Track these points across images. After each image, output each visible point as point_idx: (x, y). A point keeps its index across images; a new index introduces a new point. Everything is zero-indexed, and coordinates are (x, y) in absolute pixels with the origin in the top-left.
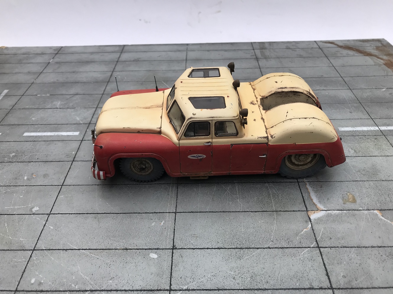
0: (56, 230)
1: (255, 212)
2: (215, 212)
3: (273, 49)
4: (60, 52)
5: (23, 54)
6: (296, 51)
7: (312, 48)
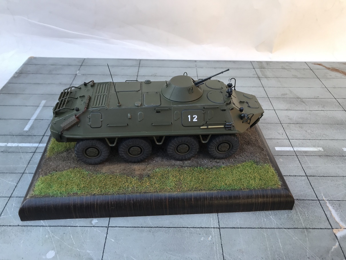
0: (117, 243)
1: (288, 228)
2: (253, 228)
3: (270, 68)
4: (84, 64)
5: (51, 65)
6: (291, 71)
7: (305, 69)
